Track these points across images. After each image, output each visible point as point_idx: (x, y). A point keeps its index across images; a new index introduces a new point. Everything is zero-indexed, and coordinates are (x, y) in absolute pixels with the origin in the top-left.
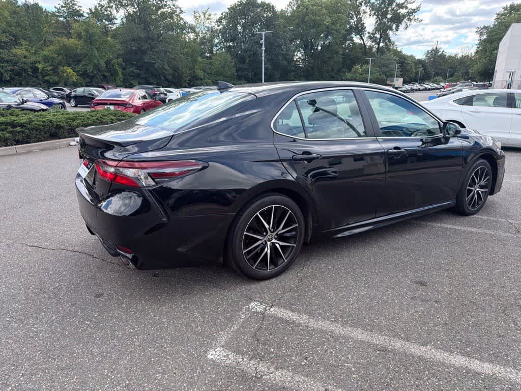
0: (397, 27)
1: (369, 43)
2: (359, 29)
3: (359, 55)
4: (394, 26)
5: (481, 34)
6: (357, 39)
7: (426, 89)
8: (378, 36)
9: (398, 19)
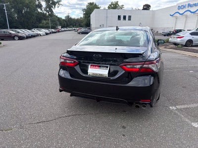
0: (55, 6)
1: (45, 12)
2: (40, 6)
3: (42, 17)
4: (53, 6)
5: (84, 11)
6: (39, 10)
7: (69, 30)
8: (48, 9)
9: (54, 3)
